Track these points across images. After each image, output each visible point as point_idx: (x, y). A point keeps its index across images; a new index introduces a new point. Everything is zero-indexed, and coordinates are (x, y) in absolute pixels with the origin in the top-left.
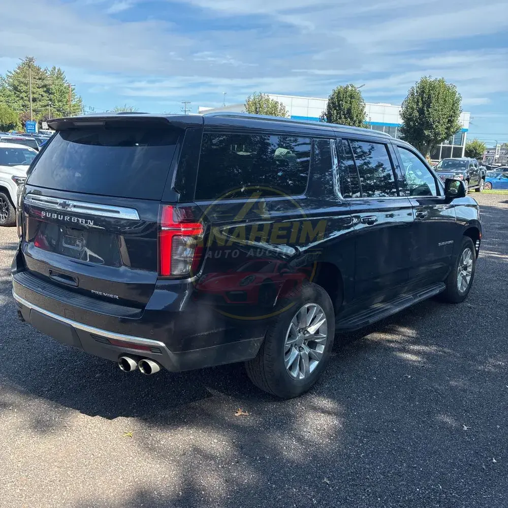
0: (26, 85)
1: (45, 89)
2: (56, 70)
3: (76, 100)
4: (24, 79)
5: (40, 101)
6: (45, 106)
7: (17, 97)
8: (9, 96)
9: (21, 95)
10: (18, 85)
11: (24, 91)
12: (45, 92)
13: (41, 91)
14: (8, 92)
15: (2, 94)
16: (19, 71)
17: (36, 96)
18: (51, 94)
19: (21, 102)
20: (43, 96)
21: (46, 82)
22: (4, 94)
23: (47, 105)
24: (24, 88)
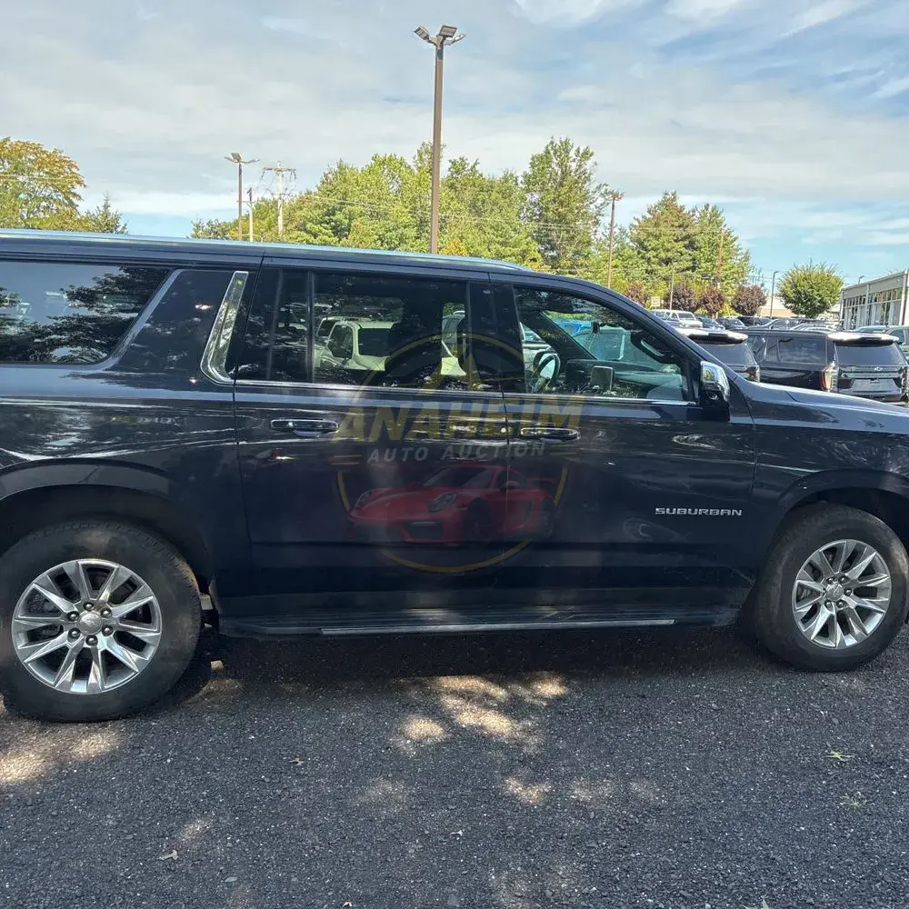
0: (657, 237)
1: (687, 242)
2: (710, 210)
3: (739, 257)
4: (655, 229)
5: (676, 262)
6: (683, 270)
7: (642, 258)
8: (630, 257)
9: (648, 255)
10: (644, 240)
11: (652, 249)
12: (685, 246)
13: (679, 246)
14: (628, 252)
15: (618, 253)
16: (648, 216)
17: (670, 255)
18: (695, 250)
19: (645, 265)
20: (682, 254)
21: (690, 231)
22: (621, 256)
23: (688, 269)
24: (654, 243)
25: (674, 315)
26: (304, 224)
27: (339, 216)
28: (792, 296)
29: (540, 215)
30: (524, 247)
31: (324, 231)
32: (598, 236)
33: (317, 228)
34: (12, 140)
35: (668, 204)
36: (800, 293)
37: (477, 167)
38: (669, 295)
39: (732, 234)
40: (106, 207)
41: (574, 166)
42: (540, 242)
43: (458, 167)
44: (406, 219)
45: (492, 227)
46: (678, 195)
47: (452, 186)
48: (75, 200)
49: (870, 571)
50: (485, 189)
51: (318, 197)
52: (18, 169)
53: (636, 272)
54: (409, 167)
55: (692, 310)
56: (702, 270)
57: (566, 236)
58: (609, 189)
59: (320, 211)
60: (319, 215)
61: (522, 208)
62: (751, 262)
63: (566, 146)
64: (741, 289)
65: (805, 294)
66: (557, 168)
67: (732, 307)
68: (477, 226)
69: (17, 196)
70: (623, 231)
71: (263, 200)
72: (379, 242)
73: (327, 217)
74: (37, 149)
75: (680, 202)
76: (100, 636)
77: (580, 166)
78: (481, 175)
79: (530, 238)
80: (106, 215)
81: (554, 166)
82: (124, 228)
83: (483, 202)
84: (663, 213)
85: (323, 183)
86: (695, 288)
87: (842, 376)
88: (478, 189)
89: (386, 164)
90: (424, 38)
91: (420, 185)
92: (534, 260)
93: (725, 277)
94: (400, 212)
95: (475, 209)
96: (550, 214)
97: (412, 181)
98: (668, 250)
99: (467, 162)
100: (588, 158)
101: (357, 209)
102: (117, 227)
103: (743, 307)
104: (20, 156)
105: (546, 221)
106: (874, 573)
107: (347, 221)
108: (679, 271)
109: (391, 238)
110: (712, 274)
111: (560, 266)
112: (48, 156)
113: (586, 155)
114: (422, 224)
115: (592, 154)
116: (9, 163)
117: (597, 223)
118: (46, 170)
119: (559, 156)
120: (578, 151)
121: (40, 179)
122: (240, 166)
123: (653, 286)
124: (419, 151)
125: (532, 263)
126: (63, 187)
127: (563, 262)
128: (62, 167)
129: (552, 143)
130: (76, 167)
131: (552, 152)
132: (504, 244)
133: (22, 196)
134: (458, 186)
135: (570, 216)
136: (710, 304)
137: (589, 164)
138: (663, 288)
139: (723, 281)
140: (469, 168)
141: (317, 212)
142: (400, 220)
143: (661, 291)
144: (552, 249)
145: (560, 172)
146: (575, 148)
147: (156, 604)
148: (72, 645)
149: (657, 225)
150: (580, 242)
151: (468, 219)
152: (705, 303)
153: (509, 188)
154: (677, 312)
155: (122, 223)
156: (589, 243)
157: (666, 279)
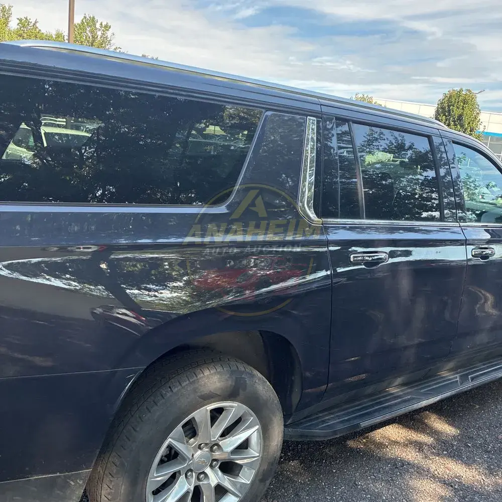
41: (100, 33)
43: (24, 23)
63: (93, 20)
66: (89, 34)
76: (209, 471)
77: (103, 34)
78: (40, 30)
99: (30, 21)
100: (108, 30)
113: (107, 27)
115: (110, 28)
119: (91, 26)
120: (101, 24)
129: (85, 17)
131: (86, 23)
134: (25, 35)
137: (109, 34)
140: (32, 24)
146: (99, 22)
147: (260, 432)
148: (191, 488)
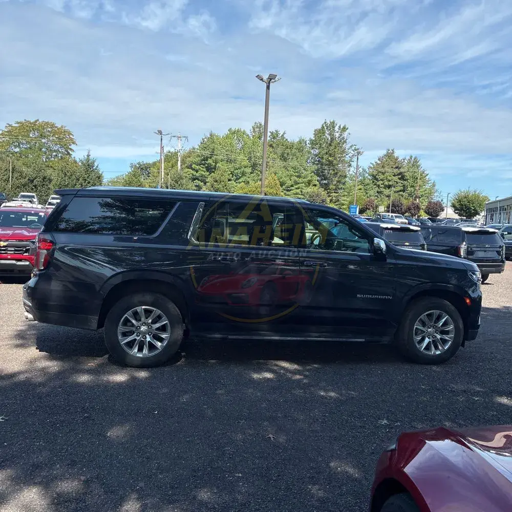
0: (383, 174)
1: (400, 176)
2: (413, 159)
3: (429, 185)
4: (382, 169)
5: (394, 187)
6: (398, 192)
7: (375, 184)
8: (368, 184)
9: (378, 183)
10: (376, 175)
11: (381, 180)
12: (399, 179)
13: (396, 178)
14: (367, 181)
15: (362, 183)
16: (379, 162)
17: (390, 183)
18: (405, 180)
19: (377, 189)
20: (397, 183)
21: (402, 170)
22: (363, 184)
23: (400, 191)
24: (382, 177)
25: (392, 216)
26: (191, 165)
27: (210, 161)
28: (458, 206)
29: (319, 161)
30: (309, 178)
31: (201, 169)
32: (351, 173)
33: (198, 167)
34: (40, 121)
35: (390, 155)
36: (463, 205)
37: (285, 136)
38: (389, 205)
39: (425, 172)
40: (88, 156)
41: (337, 135)
42: (318, 175)
43: (275, 135)
44: (246, 163)
45: (292, 168)
46: (395, 151)
47: (271, 146)
48: (70, 152)
49: (445, 324)
50: (289, 147)
51: (199, 151)
52: (42, 136)
53: (371, 192)
54: (248, 135)
55: (403, 214)
56: (408, 192)
57: (333, 172)
58: (357, 147)
59: (199, 158)
60: (199, 160)
61: (309, 158)
62: (436, 188)
63: (333, 124)
64: (430, 202)
65: (465, 206)
66: (328, 136)
67: (425, 212)
68: (284, 167)
69: (41, 150)
70: (364, 170)
71: (169, 152)
72: (231, 175)
73: (203, 162)
74: (53, 126)
75: (396, 155)
76: (147, 336)
77: (341, 135)
78: (287, 140)
79: (313, 174)
80: (88, 160)
81: (326, 135)
82: (97, 167)
83: (288, 154)
84: (386, 161)
85: (202, 143)
86: (404, 202)
87: (469, 249)
88: (285, 147)
89: (236, 133)
90: (261, 80)
91: (254, 145)
92: (315, 185)
93: (421, 196)
94: (242, 159)
95: (284, 158)
96: (324, 161)
97: (250, 143)
98: (389, 181)
99: (279, 132)
100: (345, 131)
101: (220, 157)
102: (93, 166)
103: (431, 212)
104: (44, 129)
105: (322, 165)
106: (447, 324)
107: (214, 164)
108: (395, 192)
109: (237, 173)
110: (414, 194)
111: (329, 189)
112: (58, 129)
113: (344, 129)
114: (254, 166)
115: (347, 129)
116: (38, 133)
117: (350, 166)
118: (56, 136)
119: (330, 130)
120: (340, 127)
121: (53, 140)
122: (161, 136)
123: (381, 200)
124: (253, 127)
125: (314, 187)
126: (65, 145)
127: (331, 187)
128: (65, 135)
129: (325, 123)
130: (72, 135)
131: (325, 127)
132: (299, 177)
133: (43, 149)
134: (274, 145)
135: (335, 162)
136: (413, 210)
137: (345, 135)
138: (386, 202)
139: (420, 198)
140: (280, 136)
141: (198, 159)
142: (243, 164)
143: (386, 203)
144: (325, 180)
145: (330, 138)
146: (338, 125)
147: (169, 324)
148: (138, 338)
149: (383, 167)
150: (340, 176)
151: (279, 163)
152: (409, 210)
153: (302, 147)
154: (394, 215)
155: (96, 164)
156: (345, 177)
157: (388, 196)
